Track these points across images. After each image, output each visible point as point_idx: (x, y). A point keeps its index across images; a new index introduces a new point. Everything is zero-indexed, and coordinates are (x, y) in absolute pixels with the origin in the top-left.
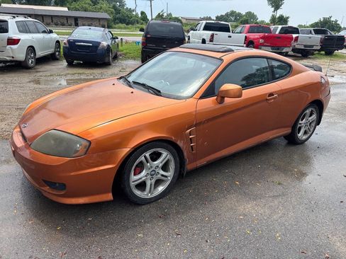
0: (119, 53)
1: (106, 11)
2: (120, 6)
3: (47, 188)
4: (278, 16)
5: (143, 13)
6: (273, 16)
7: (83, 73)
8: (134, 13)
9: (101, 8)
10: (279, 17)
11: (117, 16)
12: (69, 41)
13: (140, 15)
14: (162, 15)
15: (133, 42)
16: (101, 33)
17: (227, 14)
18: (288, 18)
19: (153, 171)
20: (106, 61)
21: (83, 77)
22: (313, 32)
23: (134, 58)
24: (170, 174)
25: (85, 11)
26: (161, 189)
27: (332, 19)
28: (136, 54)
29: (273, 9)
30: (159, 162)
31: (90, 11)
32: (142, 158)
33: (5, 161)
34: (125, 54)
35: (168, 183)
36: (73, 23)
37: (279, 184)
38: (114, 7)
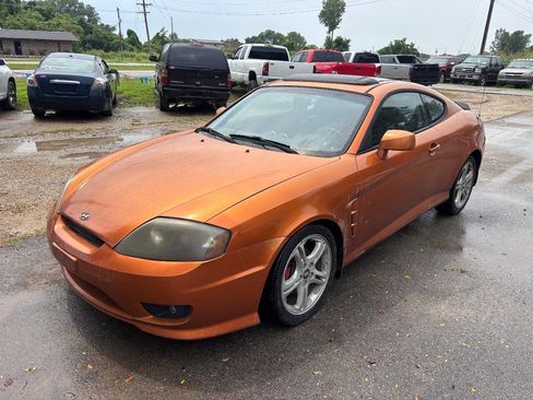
0: (118, 96)
1: (69, 30)
2: (89, 21)
3: (149, 318)
4: (334, 38)
5: (130, 33)
6: (328, 38)
7: (73, 130)
8: (117, 32)
9: (59, 25)
10: (336, 41)
11: (89, 37)
12: (38, 77)
13: (125, 36)
14: (163, 36)
15: (137, 79)
16: (92, 63)
17: (261, 36)
18: (348, 41)
19: (308, 270)
20: (106, 108)
21: (74, 136)
22: (397, 60)
23: (144, 104)
24: (325, 273)
25: (32, 29)
26: (314, 298)
27: (407, 42)
28: (145, 96)
29: (327, 29)
30: (313, 256)
31: (40, 29)
32: (296, 252)
33: (17, 284)
34: (128, 98)
35: (323, 288)
36: (13, 48)
37: (462, 272)
38: (81, 22)
